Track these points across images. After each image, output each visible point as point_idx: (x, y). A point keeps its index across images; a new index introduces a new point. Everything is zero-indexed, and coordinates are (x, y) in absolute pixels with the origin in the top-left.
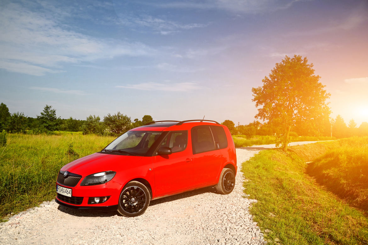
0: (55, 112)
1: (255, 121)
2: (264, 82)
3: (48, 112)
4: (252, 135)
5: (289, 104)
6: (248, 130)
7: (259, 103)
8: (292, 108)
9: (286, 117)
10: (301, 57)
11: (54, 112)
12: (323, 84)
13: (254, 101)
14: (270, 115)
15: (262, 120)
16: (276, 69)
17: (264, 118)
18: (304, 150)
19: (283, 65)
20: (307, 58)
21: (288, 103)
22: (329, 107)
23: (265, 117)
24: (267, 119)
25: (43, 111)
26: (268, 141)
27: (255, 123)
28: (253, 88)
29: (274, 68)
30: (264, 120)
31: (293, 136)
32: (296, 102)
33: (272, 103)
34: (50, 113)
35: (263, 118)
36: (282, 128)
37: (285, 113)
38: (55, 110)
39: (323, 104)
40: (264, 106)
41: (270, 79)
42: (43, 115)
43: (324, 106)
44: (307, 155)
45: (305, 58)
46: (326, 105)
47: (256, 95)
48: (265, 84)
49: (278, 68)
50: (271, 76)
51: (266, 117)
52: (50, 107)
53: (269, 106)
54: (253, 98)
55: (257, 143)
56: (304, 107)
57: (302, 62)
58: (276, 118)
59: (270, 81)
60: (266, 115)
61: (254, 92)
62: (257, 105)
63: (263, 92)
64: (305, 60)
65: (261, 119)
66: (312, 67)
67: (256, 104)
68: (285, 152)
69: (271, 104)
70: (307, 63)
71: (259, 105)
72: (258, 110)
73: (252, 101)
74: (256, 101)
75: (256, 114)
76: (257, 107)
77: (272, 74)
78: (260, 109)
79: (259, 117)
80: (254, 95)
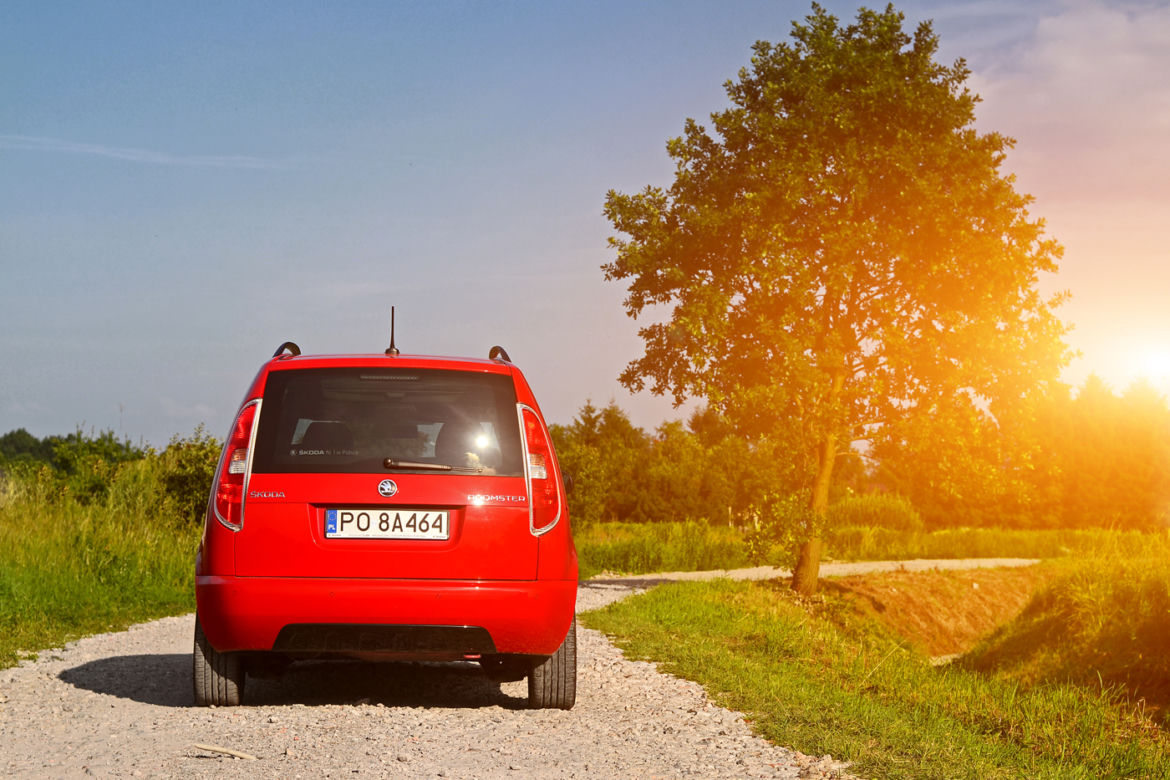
1: (589, 410)
2: (678, 159)
5: (827, 298)
7: (648, 286)
8: (844, 325)
9: (809, 382)
10: (901, 17)
12: (1019, 189)
13: (619, 274)
14: (713, 364)
15: (669, 396)
16: (754, 77)
17: (680, 389)
18: (932, 599)
19: (795, 56)
20: (935, 30)
21: (822, 291)
22: (1064, 325)
23: (682, 376)
24: (695, 393)
26: (699, 549)
27: (591, 422)
28: (611, 195)
29: (743, 74)
30: (679, 401)
31: (885, 523)
32: (875, 289)
33: (729, 292)
35: (672, 385)
37: (808, 352)
39: (1031, 302)
41: (718, 139)
43: (1036, 316)
44: (950, 625)
45: (924, 29)
46: (1049, 309)
47: (627, 238)
48: (689, 166)
49: (767, 73)
50: (723, 122)
51: (692, 377)
53: (711, 308)
54: (613, 256)
55: (626, 557)
56: (916, 316)
57: (906, 48)
58: (748, 384)
59: (714, 149)
60: (693, 368)
61: (618, 216)
62: (637, 303)
63: (672, 222)
64: (925, 41)
65: (658, 390)
66: (961, 78)
67: (628, 295)
68: (808, 594)
69: (722, 300)
70: (935, 58)
71: (648, 303)
72: (641, 334)
73: (607, 277)
74: (632, 279)
75: (631, 360)
76: (635, 317)
77: (733, 107)
78: (654, 326)
79: (650, 381)
80: (615, 239)
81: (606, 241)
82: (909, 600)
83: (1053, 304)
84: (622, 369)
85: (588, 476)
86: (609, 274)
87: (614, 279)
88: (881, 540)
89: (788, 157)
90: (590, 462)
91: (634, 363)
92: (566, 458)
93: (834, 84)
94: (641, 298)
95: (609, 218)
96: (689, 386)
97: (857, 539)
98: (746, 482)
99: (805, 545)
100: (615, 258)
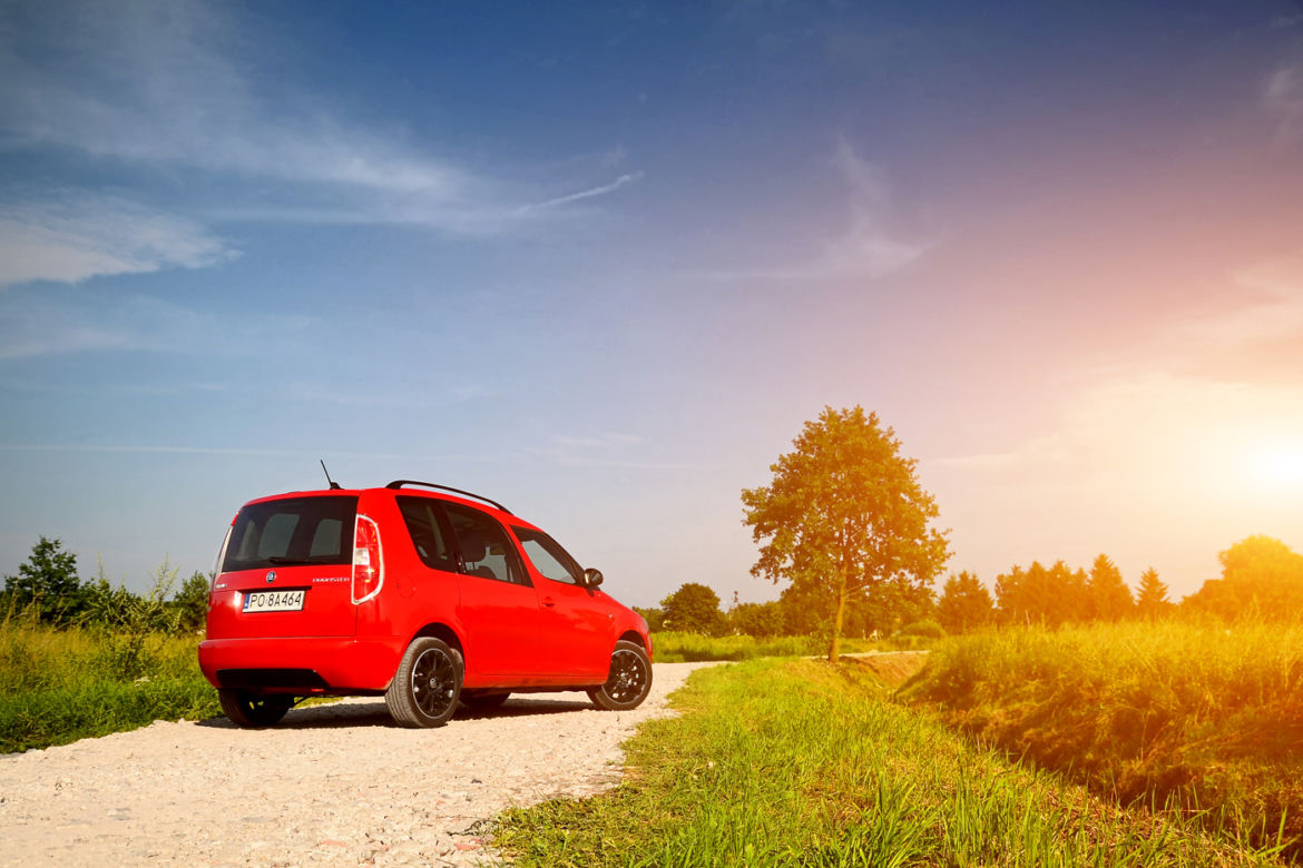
0: (74, 562)
2: (775, 473)
3: (48, 563)
4: (772, 632)
6: (759, 617)
7: (761, 530)
10: (863, 410)
11: (71, 560)
13: (749, 524)
15: (771, 581)
16: (804, 437)
17: (777, 576)
19: (821, 428)
20: (878, 415)
23: (777, 570)
24: (784, 578)
25: (30, 558)
28: (744, 491)
29: (800, 436)
30: (776, 584)
33: (795, 531)
34: (54, 566)
35: (773, 575)
38: (74, 556)
40: (774, 540)
41: (791, 464)
42: (30, 573)
45: (873, 415)
47: (751, 509)
48: (780, 475)
49: (809, 436)
50: (793, 456)
51: (782, 571)
52: (56, 543)
57: (866, 423)
60: (782, 566)
61: (747, 500)
63: (772, 499)
64: (873, 420)
65: (767, 577)
66: (890, 436)
67: (752, 534)
70: (879, 427)
71: (762, 536)
72: (759, 550)
74: (753, 527)
76: (757, 542)
77: (796, 451)
78: (765, 547)
79: (763, 572)
80: (746, 511)
81: (742, 510)
82: (894, 666)
83: (945, 534)
84: (751, 568)
86: (744, 524)
87: (747, 526)
88: (920, 643)
89: (815, 474)
93: (835, 440)
95: (743, 501)
96: (781, 574)
97: (909, 642)
98: (871, 618)
99: (832, 642)
100: (746, 517)
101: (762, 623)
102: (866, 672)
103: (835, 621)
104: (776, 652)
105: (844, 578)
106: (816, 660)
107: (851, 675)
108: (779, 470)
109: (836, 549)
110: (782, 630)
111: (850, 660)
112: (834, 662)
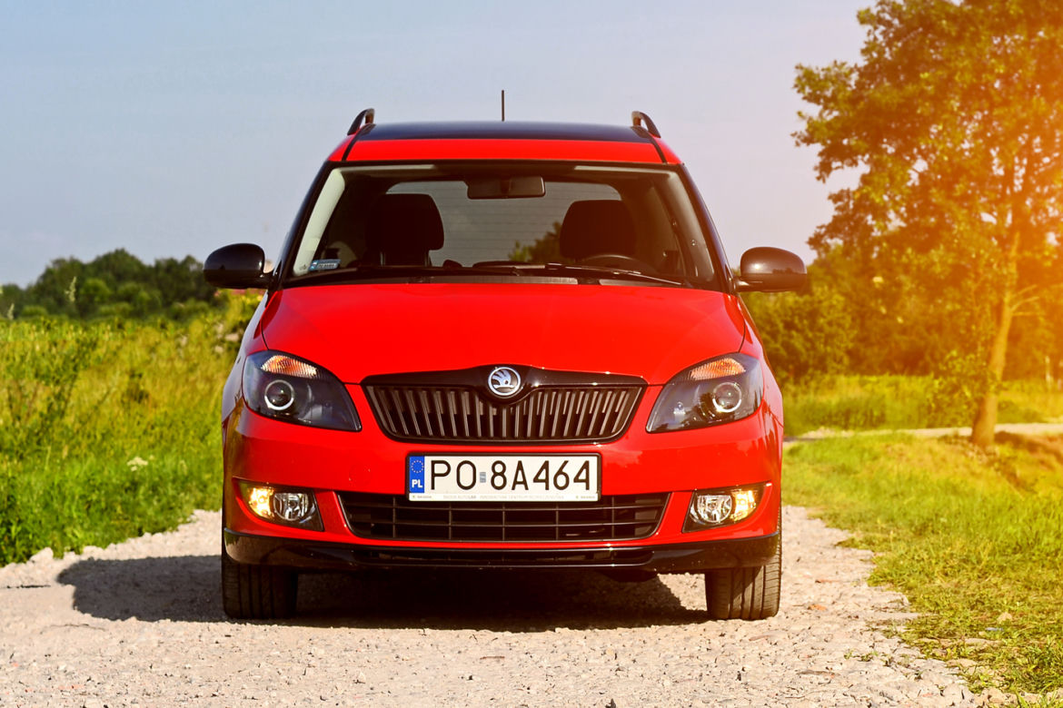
2: (869, 27)
4: (822, 365)
6: (789, 326)
7: (834, 154)
9: (972, 249)
13: (809, 142)
28: (800, 70)
33: (913, 159)
36: (958, 307)
40: (865, 180)
47: (815, 109)
48: (878, 34)
53: (892, 178)
61: (808, 90)
62: (825, 169)
65: (846, 253)
67: (818, 160)
69: (904, 169)
71: (837, 168)
72: (830, 197)
73: (798, 144)
74: (818, 147)
75: (819, 224)
76: (824, 181)
78: (842, 191)
80: (804, 114)
85: (830, 324)
86: (799, 141)
87: (804, 145)
90: (831, 306)
91: (821, 227)
92: (805, 303)
94: (830, 164)
95: (799, 92)
99: (981, 402)
100: (802, 127)
101: (798, 343)
102: (1050, 467)
103: (988, 358)
104: (843, 417)
105: (1013, 269)
106: (945, 439)
107: (1019, 472)
108: (880, 21)
109: (996, 204)
110: (846, 360)
111: (1016, 441)
112: (983, 445)
